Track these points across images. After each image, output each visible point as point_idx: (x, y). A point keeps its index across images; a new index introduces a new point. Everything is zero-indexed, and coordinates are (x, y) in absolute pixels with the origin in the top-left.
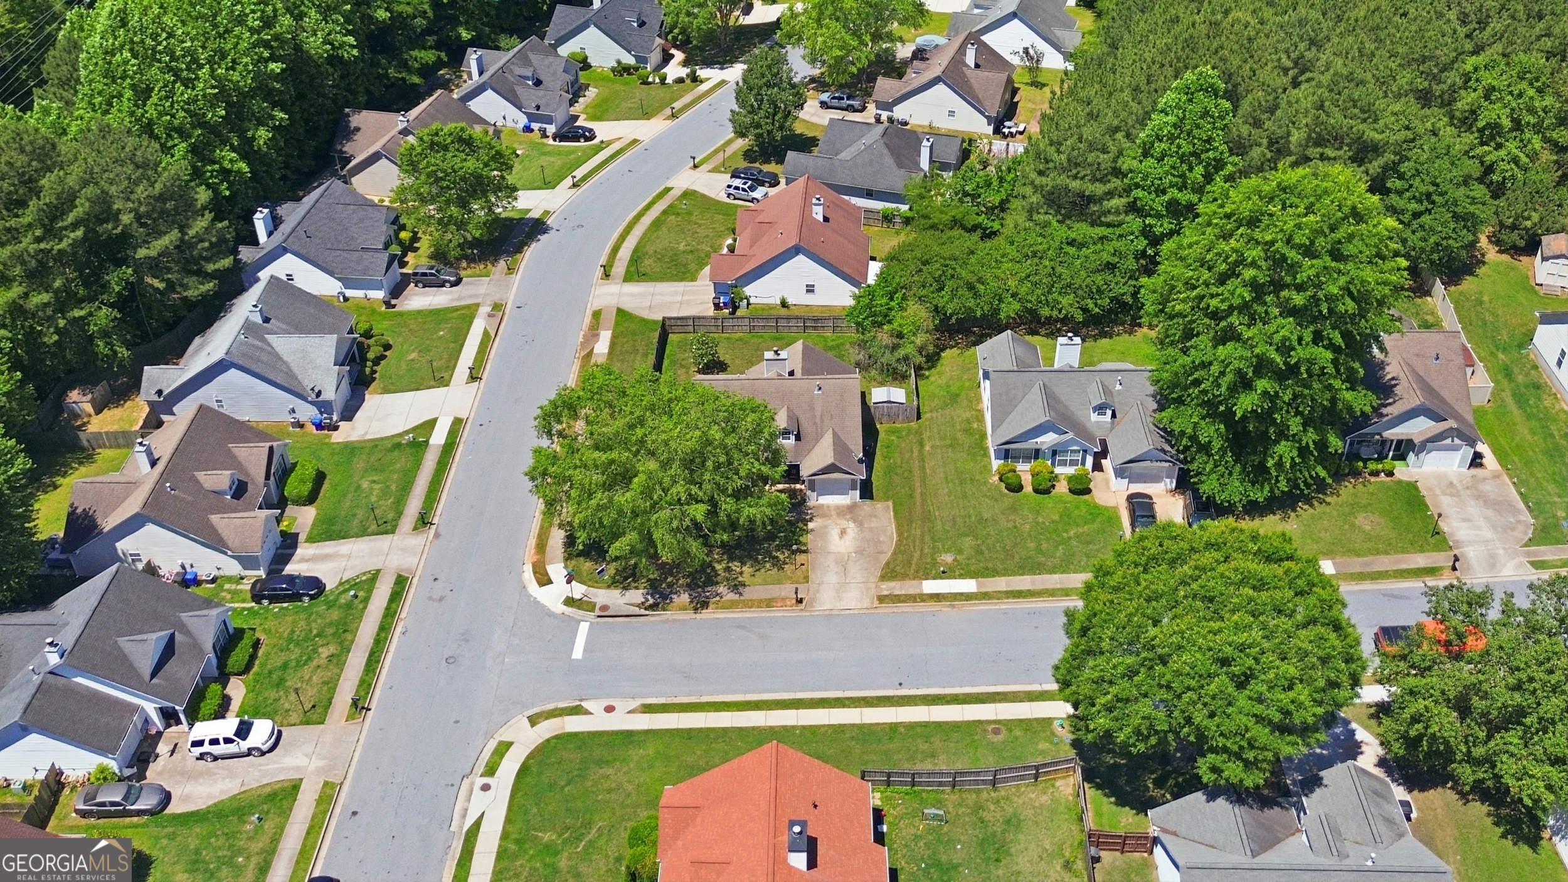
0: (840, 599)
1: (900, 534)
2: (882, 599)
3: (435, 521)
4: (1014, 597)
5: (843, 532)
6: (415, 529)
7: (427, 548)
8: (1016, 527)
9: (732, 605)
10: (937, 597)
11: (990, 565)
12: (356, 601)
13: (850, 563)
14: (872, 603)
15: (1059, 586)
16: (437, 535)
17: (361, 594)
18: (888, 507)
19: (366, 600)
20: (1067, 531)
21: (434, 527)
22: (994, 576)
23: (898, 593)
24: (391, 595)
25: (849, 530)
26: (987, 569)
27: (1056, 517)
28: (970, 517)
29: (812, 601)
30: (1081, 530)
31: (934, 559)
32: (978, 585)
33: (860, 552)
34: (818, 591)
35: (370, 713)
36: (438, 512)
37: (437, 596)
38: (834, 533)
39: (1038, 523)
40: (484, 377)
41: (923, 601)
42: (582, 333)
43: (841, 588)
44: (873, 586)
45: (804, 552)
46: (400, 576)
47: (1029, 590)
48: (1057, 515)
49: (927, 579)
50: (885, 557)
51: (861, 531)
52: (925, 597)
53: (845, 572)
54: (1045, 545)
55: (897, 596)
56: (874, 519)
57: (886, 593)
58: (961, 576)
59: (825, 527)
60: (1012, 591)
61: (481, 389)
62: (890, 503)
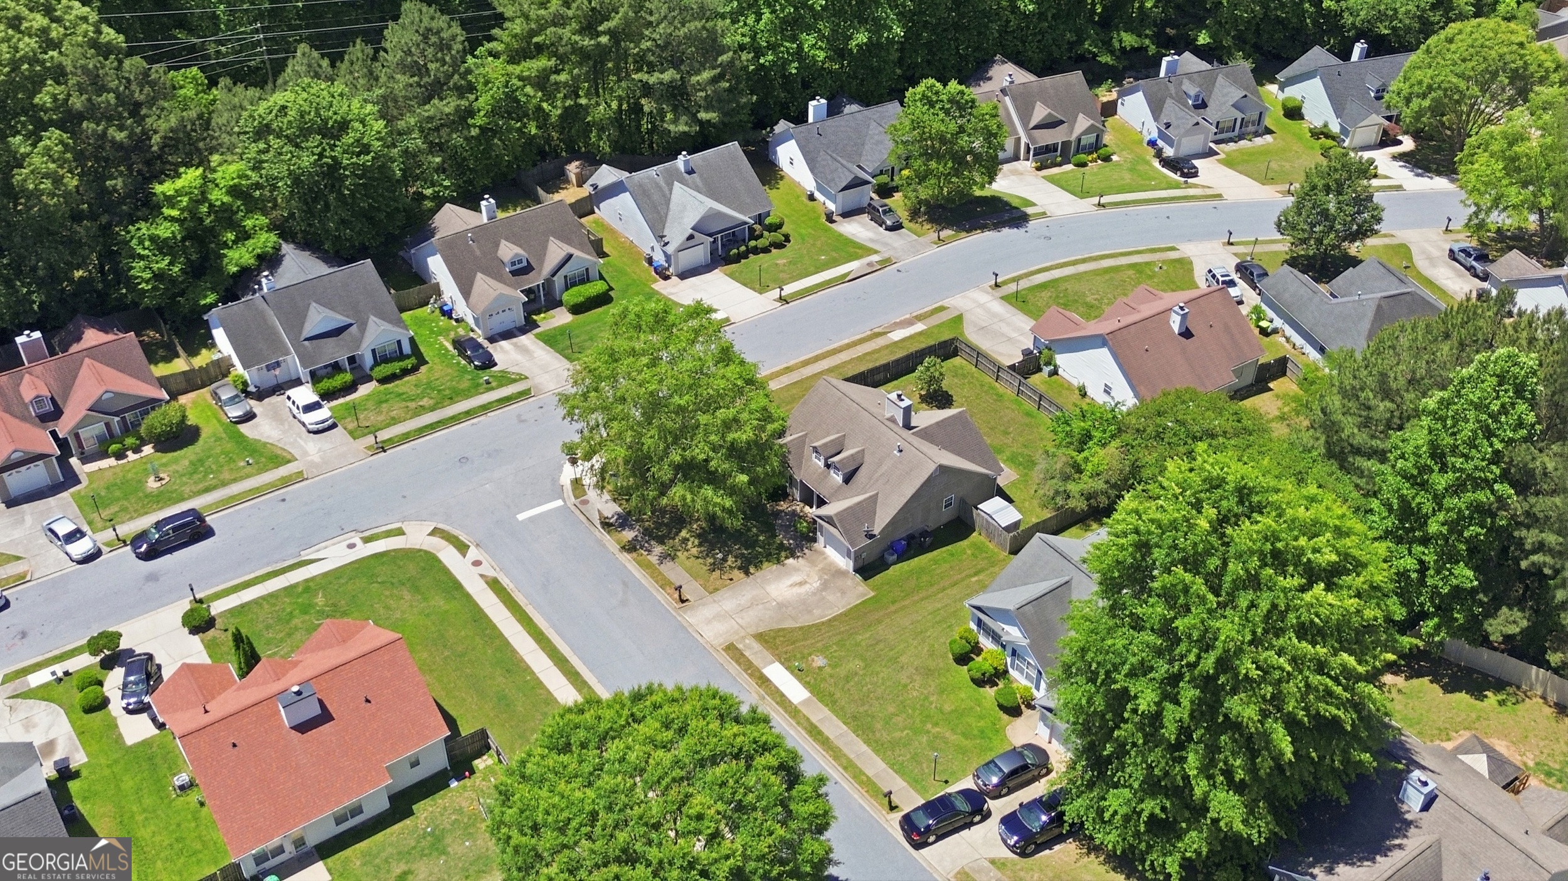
0: (708, 623)
1: (835, 619)
2: (731, 649)
4: (810, 733)
5: (801, 584)
8: (905, 687)
9: (646, 566)
11: (838, 695)
12: (485, 386)
13: (760, 607)
14: (720, 645)
15: (852, 756)
17: (494, 384)
18: (865, 595)
19: (490, 390)
20: (936, 724)
22: (826, 705)
23: (747, 654)
24: (505, 398)
25: (807, 586)
26: (831, 694)
27: (947, 708)
29: (692, 608)
30: (947, 735)
31: (811, 655)
32: (805, 701)
33: (781, 606)
34: (705, 605)
35: (383, 454)
37: (523, 418)
38: (796, 578)
39: (927, 698)
41: (751, 675)
42: (906, 316)
43: (723, 617)
44: (742, 635)
45: (747, 573)
46: (529, 390)
47: (828, 738)
48: (953, 707)
49: (782, 664)
50: (789, 624)
51: (814, 594)
52: (757, 674)
53: (743, 610)
54: (899, 719)
55: (742, 654)
56: (839, 595)
57: (740, 646)
58: (806, 685)
59: (797, 570)
60: (816, 727)
61: (774, 310)
62: (872, 593)
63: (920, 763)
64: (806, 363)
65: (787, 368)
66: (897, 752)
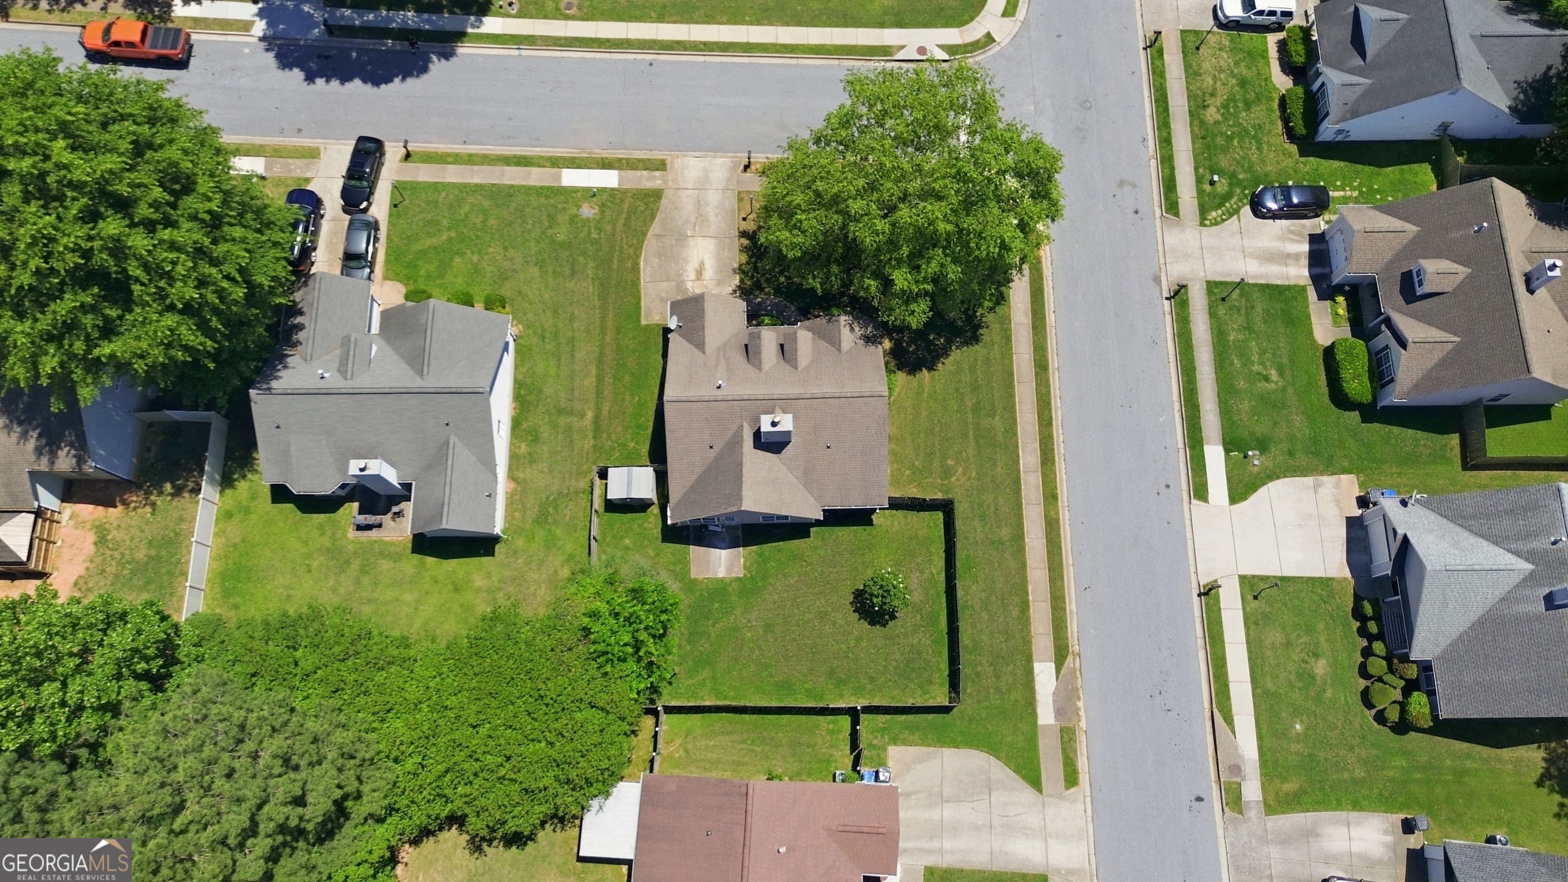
0: (705, 170)
1: (636, 269)
2: (661, 166)
3: (1167, 303)
4: (524, 157)
5: (699, 273)
6: (1185, 287)
7: (1162, 261)
8: (505, 249)
10: (605, 164)
11: (542, 200)
12: (1208, 177)
13: (693, 219)
14: (672, 162)
15: (476, 168)
16: (1157, 280)
17: (1207, 187)
18: (647, 316)
19: (1199, 180)
20: (450, 240)
21: (1166, 294)
22: (542, 188)
23: (645, 172)
24: (1175, 186)
25: (693, 276)
26: (547, 197)
27: (457, 260)
28: (554, 272)
29: (734, 169)
30: (434, 241)
31: (602, 212)
32: (558, 177)
33: (682, 238)
34: (729, 179)
36: (1168, 318)
37: (1127, 187)
38: (709, 273)
39: (479, 254)
40: (1196, 599)
41: (620, 160)
42: (1083, 724)
43: (703, 184)
44: (670, 184)
45: (744, 234)
46: (1177, 215)
47: (508, 165)
48: (454, 264)
49: (613, 189)
50: (655, 228)
51: (679, 275)
52: (617, 165)
53: (699, 204)
54: (478, 221)
55: (646, 169)
56: (663, 294)
57: (657, 174)
58: (575, 190)
59: (720, 283)
60: (526, 165)
61: (1192, 570)
62: (644, 322)
63: (428, 202)
64: (1052, 526)
65: (1055, 497)
66: (451, 196)
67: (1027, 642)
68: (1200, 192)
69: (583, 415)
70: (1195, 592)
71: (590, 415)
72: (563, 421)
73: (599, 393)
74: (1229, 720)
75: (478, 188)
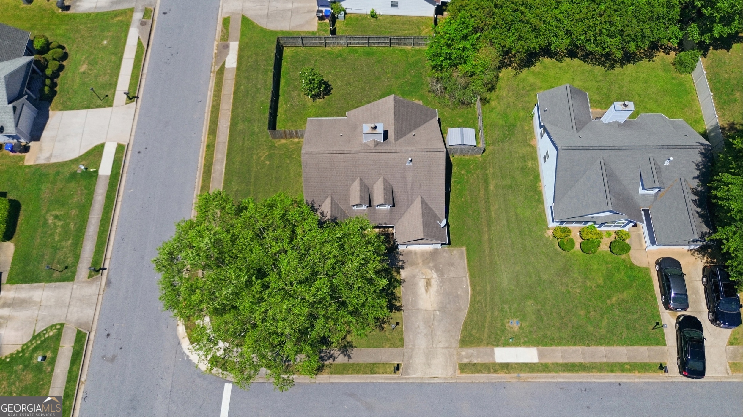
0: (429, 365)
1: (473, 286)
2: (464, 367)
3: (106, 266)
4: (569, 371)
5: (428, 284)
6: (90, 276)
7: (101, 297)
8: (569, 292)
9: (344, 369)
10: (506, 367)
11: (549, 333)
12: (45, 363)
13: (436, 323)
14: (455, 372)
15: (604, 360)
16: (108, 282)
17: (49, 354)
18: (462, 253)
19: (53, 361)
20: (609, 298)
21: (105, 272)
22: (551, 345)
23: (475, 361)
24: (73, 356)
25: (433, 282)
26: (545, 336)
27: (600, 281)
28: (530, 276)
29: (408, 367)
30: (621, 296)
31: (503, 325)
32: (541, 355)
33: (443, 309)
34: (410, 357)
36: (109, 256)
37: (109, 356)
38: (422, 284)
39: (586, 287)
40: (140, 96)
41: (495, 371)
42: (216, 43)
43: (430, 353)
44: (455, 353)
45: (399, 309)
46: (79, 332)
47: (581, 364)
48: (602, 279)
49: (498, 346)
50: (463, 316)
51: (442, 282)
52: (497, 367)
53: (432, 335)
54: (592, 313)
55: (474, 364)
56: (452, 268)
57: (465, 361)
58: (525, 344)
59: (414, 277)
60: (567, 364)
61: (138, 111)
62: (464, 249)
63: (634, 328)
64: (213, 131)
65: (208, 146)
66: (618, 334)
67: (238, 76)
68: (55, 351)
69: (496, 186)
70: (140, 100)
71: (492, 187)
72: (508, 182)
73: (487, 201)
74: (140, 44)
75: (600, 341)
